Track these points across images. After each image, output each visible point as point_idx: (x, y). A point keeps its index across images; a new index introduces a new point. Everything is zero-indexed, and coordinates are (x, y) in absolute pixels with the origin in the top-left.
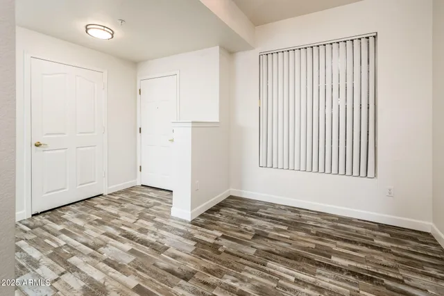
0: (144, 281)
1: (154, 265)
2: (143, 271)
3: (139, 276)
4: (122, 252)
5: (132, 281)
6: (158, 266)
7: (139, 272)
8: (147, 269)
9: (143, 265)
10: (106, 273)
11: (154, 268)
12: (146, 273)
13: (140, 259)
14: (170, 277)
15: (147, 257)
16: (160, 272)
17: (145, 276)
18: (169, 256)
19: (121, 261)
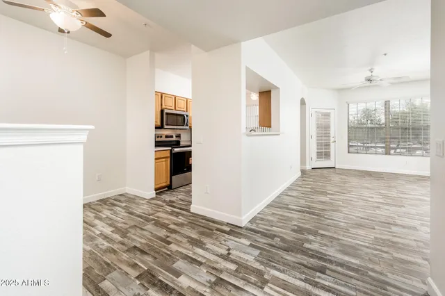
0: (164, 247)
1: (155, 258)
2: (166, 253)
3: (168, 250)
4: (188, 273)
5: (173, 247)
6: (153, 256)
7: (169, 253)
8: (162, 255)
9: (166, 259)
10: (195, 253)
11: (156, 255)
12: (164, 252)
13: (168, 264)
14: (146, 249)
15: (162, 266)
16: (152, 253)
17: (164, 250)
18: (140, 267)
19: (185, 263)
